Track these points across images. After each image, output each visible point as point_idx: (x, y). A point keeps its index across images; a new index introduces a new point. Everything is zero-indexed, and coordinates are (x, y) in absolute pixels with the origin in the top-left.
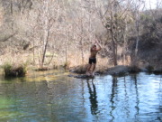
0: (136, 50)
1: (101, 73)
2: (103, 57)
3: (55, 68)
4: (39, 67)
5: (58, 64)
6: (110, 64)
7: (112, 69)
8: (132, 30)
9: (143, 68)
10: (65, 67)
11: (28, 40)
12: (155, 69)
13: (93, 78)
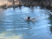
2: (10, 2)
7: (13, 6)
12: (27, 5)
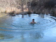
2: (19, 9)
9: (32, 12)
10: (5, 12)
12: (36, 13)
13: (15, 16)
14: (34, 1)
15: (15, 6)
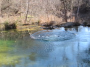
0: (78, 13)
1: (58, 26)
2: (59, 17)
3: (33, 24)
4: (23, 23)
5: (35, 22)
6: (63, 21)
7: (64, 24)
8: (75, 2)
9: (81, 23)
10: (38, 23)
11: (17, 9)
12: (88, 24)
13: (54, 29)
14: (84, 5)
15: (53, 13)
